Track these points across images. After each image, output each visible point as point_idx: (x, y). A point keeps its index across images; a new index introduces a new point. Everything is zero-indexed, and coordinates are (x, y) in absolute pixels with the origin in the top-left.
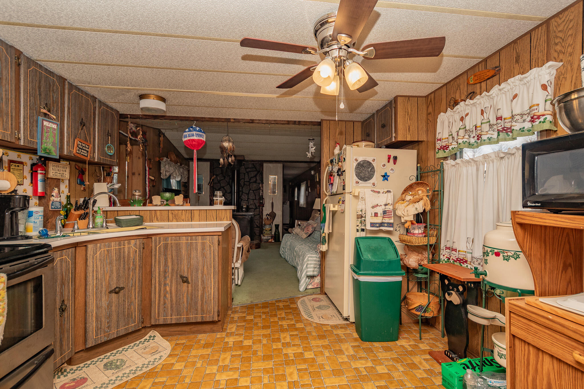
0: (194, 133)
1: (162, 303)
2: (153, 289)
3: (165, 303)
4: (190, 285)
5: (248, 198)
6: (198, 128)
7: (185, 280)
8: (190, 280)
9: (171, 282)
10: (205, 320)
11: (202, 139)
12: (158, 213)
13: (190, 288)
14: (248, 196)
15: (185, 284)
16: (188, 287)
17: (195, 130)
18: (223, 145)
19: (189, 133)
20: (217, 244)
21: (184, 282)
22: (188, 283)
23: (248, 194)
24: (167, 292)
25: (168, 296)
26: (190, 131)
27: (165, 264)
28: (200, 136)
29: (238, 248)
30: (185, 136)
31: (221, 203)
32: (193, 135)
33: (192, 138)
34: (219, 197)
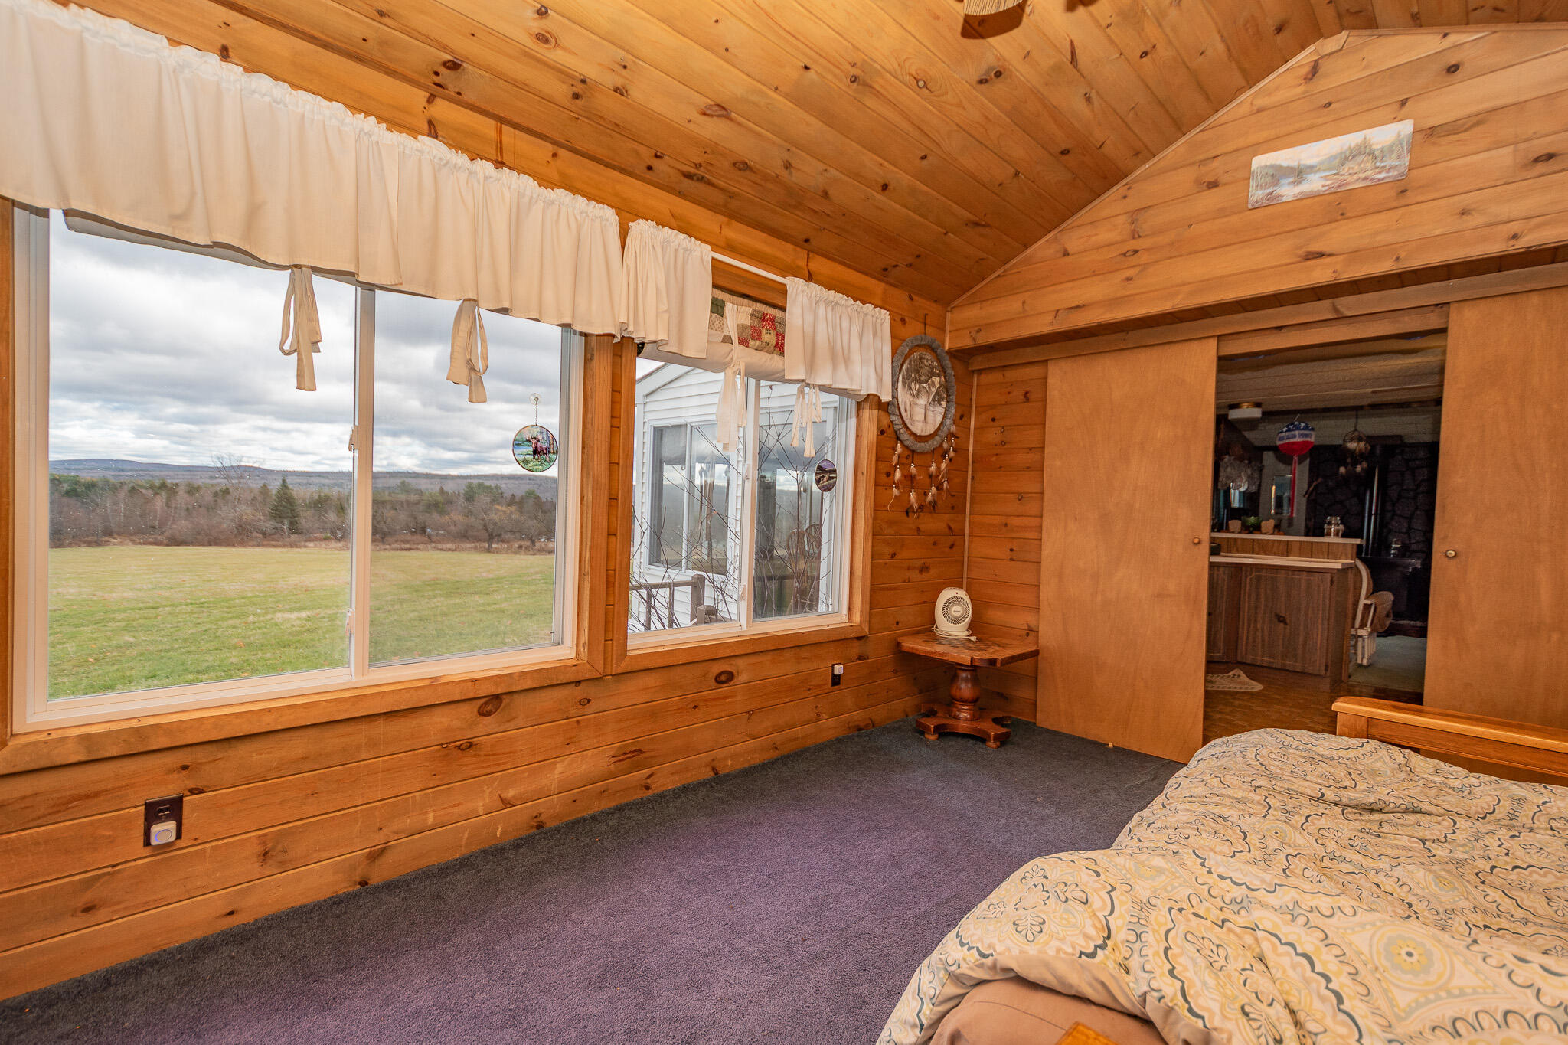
0: (1297, 432)
1: (1251, 639)
2: (1241, 623)
3: (1254, 642)
4: (1288, 627)
5: (1410, 528)
6: (1303, 425)
7: (1281, 619)
8: (1288, 621)
9: (1263, 619)
10: (1306, 671)
11: (1309, 439)
12: (1239, 542)
13: (1288, 631)
14: (1410, 523)
15: (1282, 624)
16: (1285, 628)
17: (1297, 428)
18: (1346, 447)
19: (1287, 433)
20: (1329, 584)
21: (1280, 621)
22: (1286, 624)
23: (1410, 518)
24: (1257, 630)
25: (1259, 634)
26: (1289, 430)
27: (1257, 599)
28: (1307, 436)
29: (1365, 605)
30: (1282, 439)
31: (1337, 534)
32: (1295, 436)
33: (1292, 440)
34: (1335, 526)
